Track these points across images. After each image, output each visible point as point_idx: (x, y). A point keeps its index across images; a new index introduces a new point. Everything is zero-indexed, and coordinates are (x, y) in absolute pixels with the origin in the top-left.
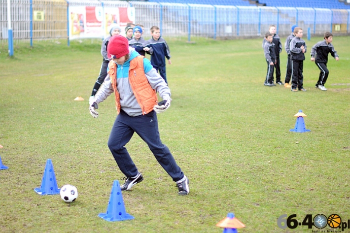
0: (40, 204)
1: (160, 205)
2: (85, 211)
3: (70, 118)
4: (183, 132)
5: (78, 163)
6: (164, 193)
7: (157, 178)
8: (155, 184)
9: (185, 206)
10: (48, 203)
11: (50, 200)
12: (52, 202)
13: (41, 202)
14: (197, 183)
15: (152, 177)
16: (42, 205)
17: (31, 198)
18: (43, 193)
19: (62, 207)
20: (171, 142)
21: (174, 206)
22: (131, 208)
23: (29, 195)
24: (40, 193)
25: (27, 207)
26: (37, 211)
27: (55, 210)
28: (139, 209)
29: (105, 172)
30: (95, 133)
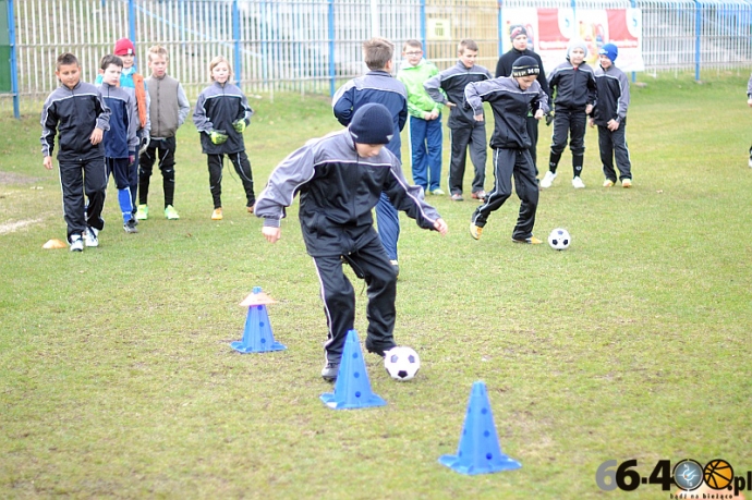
0: (323, 432)
1: (590, 439)
2: (416, 449)
3: (456, 241)
4: (692, 272)
5: (440, 339)
6: (606, 411)
7: (601, 375)
8: (593, 388)
9: (645, 442)
10: (341, 428)
11: (348, 422)
12: (350, 426)
13: (328, 427)
14: (688, 387)
15: (593, 373)
16: (327, 433)
17: (309, 416)
18: (338, 406)
19: (369, 438)
20: (659, 293)
21: (619, 442)
22: (521, 444)
23: (307, 411)
24: (333, 405)
25: (293, 436)
26: (311, 446)
27: (351, 445)
28: (539, 446)
29: (491, 360)
30: (500, 271)
